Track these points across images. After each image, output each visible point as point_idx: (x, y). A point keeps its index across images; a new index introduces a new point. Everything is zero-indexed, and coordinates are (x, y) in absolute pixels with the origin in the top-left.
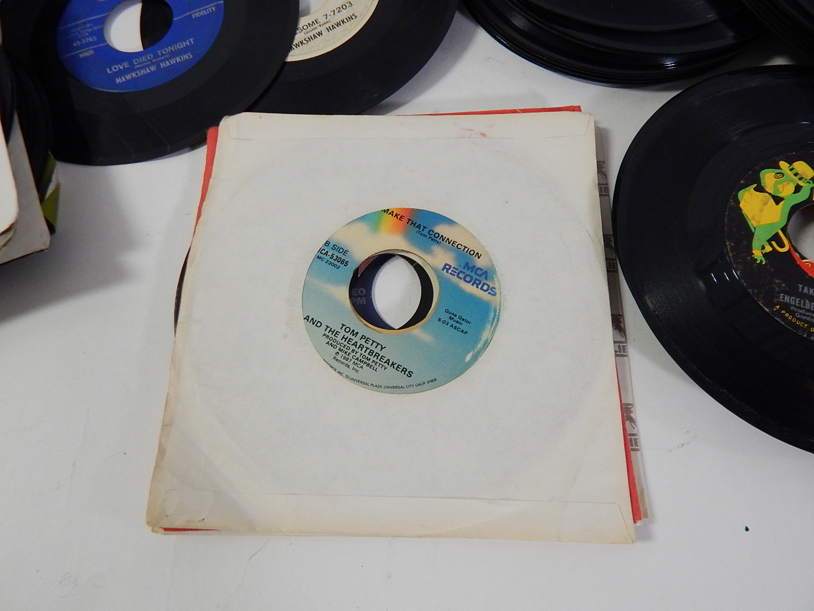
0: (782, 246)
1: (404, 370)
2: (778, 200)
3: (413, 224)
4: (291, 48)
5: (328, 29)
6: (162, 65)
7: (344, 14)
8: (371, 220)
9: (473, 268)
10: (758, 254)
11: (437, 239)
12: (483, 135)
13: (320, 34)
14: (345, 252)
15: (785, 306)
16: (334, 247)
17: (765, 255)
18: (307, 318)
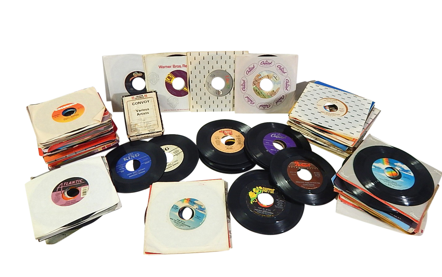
0: (256, 201)
1: (189, 226)
2: (256, 193)
3: (190, 201)
4: (165, 169)
5: (173, 166)
6: (139, 173)
7: (176, 163)
8: (182, 201)
9: (202, 208)
10: (251, 203)
11: (195, 203)
12: (203, 184)
13: (171, 166)
14: (177, 207)
15: (256, 211)
16: (175, 206)
17: (253, 203)
18: (170, 218)
